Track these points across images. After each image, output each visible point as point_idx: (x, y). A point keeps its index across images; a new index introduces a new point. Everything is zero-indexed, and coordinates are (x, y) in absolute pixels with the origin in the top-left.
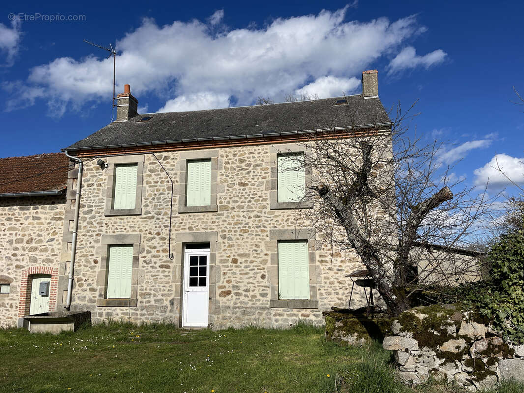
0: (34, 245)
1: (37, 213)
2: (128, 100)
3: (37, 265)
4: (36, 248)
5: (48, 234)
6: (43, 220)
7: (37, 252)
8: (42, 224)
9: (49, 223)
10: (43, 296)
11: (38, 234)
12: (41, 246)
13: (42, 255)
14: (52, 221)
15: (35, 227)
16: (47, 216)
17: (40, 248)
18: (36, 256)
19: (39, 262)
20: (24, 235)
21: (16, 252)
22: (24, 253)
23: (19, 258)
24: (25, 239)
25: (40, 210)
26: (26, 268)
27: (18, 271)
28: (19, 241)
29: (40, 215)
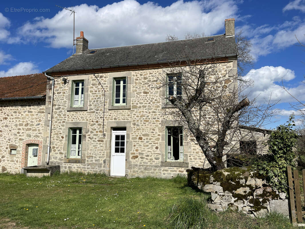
0: (29, 127)
1: (30, 109)
3: (31, 139)
4: (30, 129)
5: (37, 121)
6: (33, 113)
7: (31, 131)
8: (33, 115)
9: (37, 115)
10: (34, 156)
11: (31, 121)
12: (33, 128)
13: (33, 133)
14: (38, 114)
15: (29, 117)
16: (36, 111)
17: (32, 129)
18: (30, 133)
19: (32, 137)
20: (23, 122)
21: (20, 131)
22: (23, 131)
23: (20, 134)
24: (24, 124)
25: (32, 107)
26: (25, 140)
27: (21, 141)
28: (21, 125)
29: (32, 110)
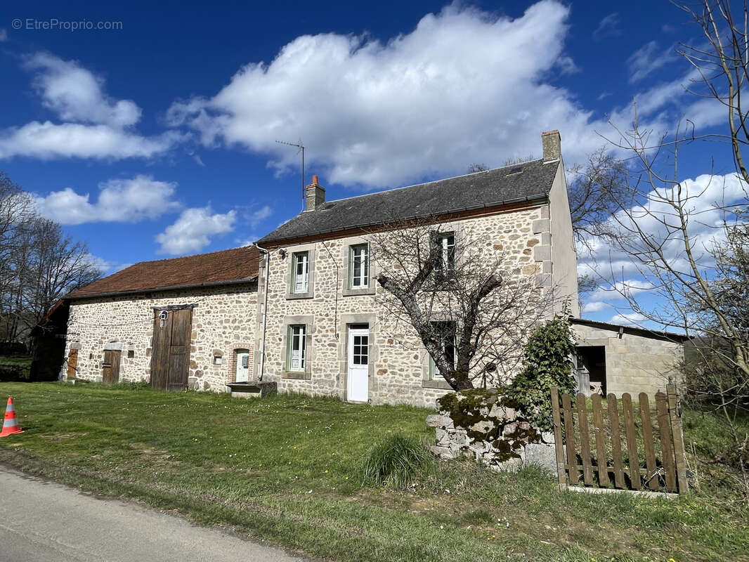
0: (237, 324)
1: (239, 297)
2: (314, 190)
3: (240, 342)
4: (239, 327)
5: (247, 316)
6: (243, 304)
7: (240, 330)
8: (242, 307)
9: (247, 306)
10: (245, 367)
11: (240, 315)
12: (242, 325)
13: (243, 333)
14: (249, 304)
15: (238, 310)
16: (245, 300)
17: (241, 327)
18: (238, 334)
19: (241, 339)
20: (230, 317)
21: (225, 330)
22: (230, 331)
23: (227, 335)
24: (231, 319)
25: (241, 295)
26: (232, 344)
27: (227, 346)
28: (227, 321)
29: (240, 300)
